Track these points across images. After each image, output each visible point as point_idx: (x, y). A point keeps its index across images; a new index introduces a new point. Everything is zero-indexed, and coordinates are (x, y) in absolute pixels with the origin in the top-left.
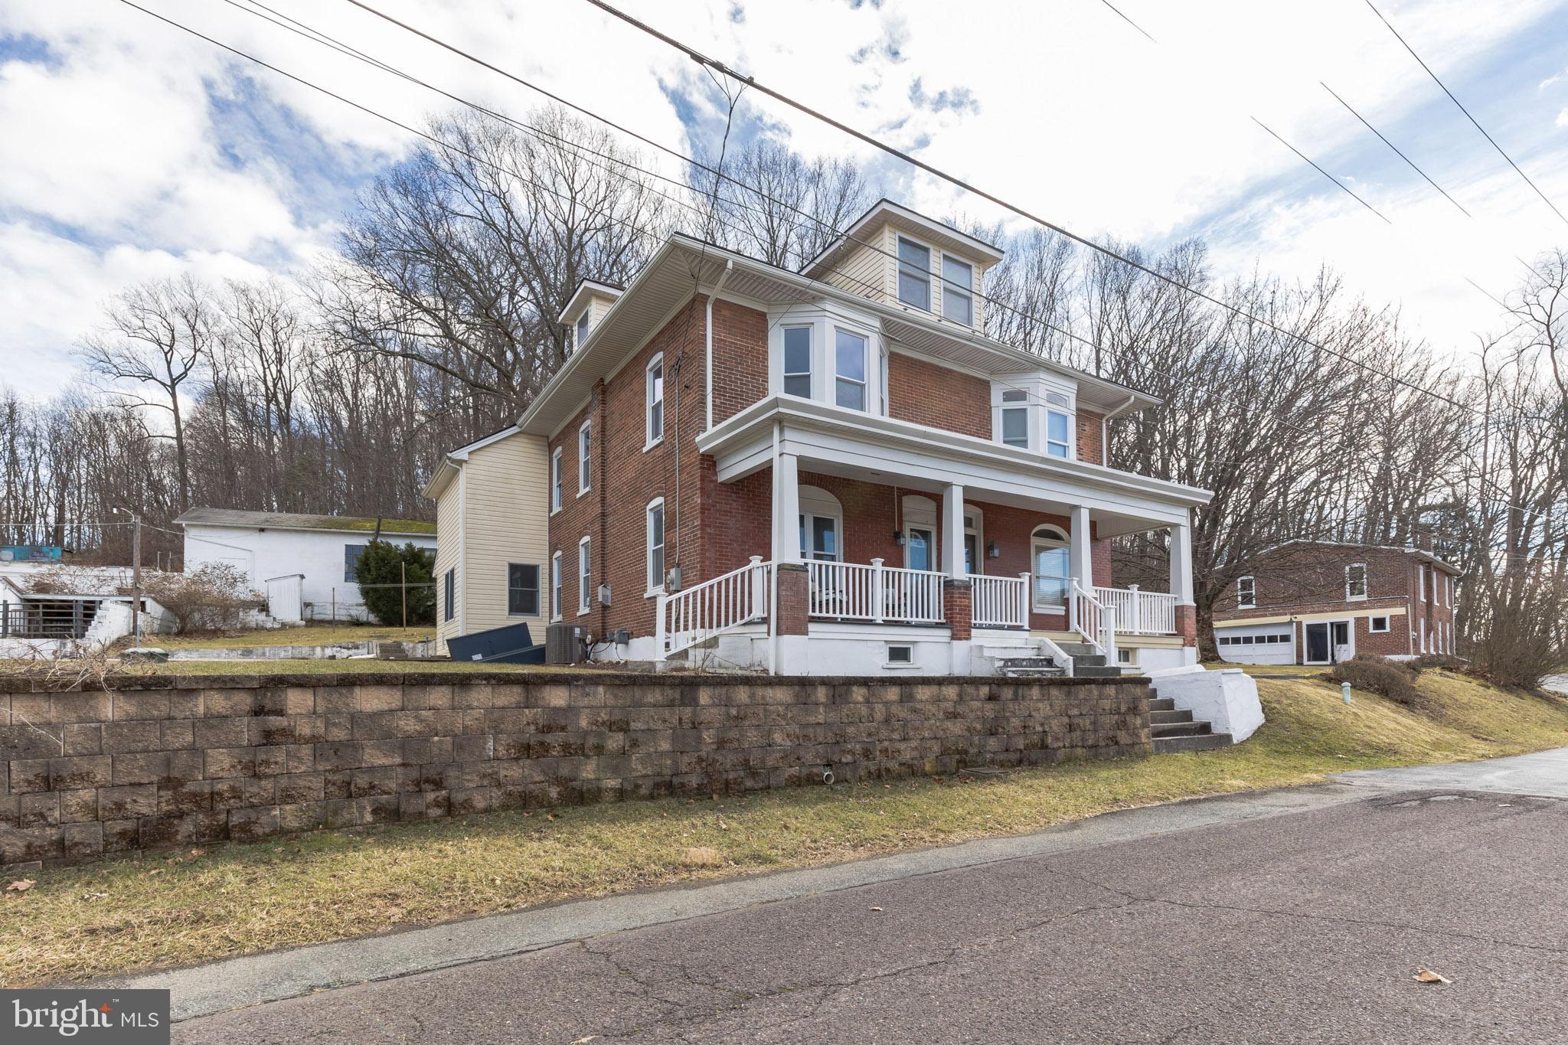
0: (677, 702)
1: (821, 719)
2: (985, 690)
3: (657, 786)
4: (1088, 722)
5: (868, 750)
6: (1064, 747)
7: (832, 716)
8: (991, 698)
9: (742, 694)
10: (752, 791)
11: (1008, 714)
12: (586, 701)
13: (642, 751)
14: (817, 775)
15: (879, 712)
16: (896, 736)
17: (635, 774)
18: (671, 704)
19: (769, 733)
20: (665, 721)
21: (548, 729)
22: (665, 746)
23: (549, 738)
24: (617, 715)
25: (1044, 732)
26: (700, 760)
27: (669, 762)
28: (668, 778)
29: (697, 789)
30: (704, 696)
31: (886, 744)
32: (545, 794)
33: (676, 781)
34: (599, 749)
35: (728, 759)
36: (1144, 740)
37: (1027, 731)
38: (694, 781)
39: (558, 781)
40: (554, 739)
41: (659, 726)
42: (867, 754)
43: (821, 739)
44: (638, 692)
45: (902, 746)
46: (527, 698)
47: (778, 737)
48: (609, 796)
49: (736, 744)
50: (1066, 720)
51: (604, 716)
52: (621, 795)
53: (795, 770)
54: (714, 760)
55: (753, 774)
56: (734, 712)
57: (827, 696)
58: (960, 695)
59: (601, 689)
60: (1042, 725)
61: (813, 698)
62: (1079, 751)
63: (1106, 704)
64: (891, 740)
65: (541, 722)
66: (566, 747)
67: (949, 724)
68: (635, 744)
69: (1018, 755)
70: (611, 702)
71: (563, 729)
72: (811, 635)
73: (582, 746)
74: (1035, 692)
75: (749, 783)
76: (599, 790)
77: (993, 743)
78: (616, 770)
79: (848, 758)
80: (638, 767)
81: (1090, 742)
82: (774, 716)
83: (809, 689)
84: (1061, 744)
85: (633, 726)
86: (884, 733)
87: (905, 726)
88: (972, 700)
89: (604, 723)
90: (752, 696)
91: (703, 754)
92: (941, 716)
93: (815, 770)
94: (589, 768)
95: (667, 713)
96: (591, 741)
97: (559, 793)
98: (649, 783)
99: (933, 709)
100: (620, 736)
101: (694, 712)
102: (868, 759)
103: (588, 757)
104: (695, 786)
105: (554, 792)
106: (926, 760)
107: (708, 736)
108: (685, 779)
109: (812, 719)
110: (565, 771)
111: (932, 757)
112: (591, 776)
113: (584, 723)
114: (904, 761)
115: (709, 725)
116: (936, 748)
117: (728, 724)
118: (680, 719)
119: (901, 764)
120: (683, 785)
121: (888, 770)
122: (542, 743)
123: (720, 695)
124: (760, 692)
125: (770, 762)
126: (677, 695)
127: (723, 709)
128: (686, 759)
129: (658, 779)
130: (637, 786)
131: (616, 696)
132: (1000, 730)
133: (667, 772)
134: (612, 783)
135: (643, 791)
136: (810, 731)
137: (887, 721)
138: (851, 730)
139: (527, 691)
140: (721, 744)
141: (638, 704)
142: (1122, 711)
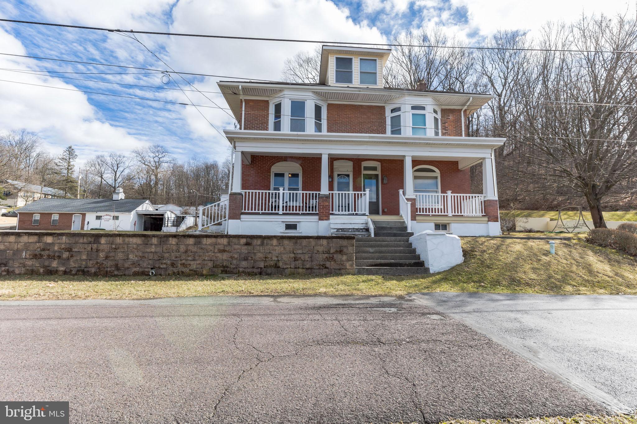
0: (92, 243)
1: (153, 250)
2: (243, 241)
3: (78, 271)
4: (307, 257)
5: (173, 263)
6: (291, 268)
7: (159, 249)
8: (247, 244)
9: (119, 240)
10: (116, 276)
11: (255, 251)
12: (58, 241)
13: (75, 258)
14: (147, 272)
15: (182, 248)
16: (190, 258)
17: (71, 266)
18: (90, 243)
19: (128, 255)
20: (85, 249)
21: (44, 250)
22: (84, 257)
23: (43, 253)
24: (68, 246)
25: (278, 260)
26: (97, 263)
27: (84, 263)
28: (83, 269)
29: (94, 273)
30: (103, 240)
31: (184, 261)
32: (38, 270)
33: (86, 270)
34: (59, 257)
35: (109, 263)
36: (348, 267)
37: (267, 260)
38: (93, 270)
39: (44, 267)
40: (46, 253)
41: (83, 250)
42: (173, 265)
43: (151, 258)
44: (77, 239)
45: (192, 263)
46: (39, 240)
47: (131, 256)
48: (61, 273)
49: (113, 258)
50: (292, 255)
51: (63, 246)
52: (65, 273)
53: (137, 269)
54: (102, 263)
55: (118, 268)
56: (114, 246)
57: (157, 241)
58: (229, 243)
59: (64, 237)
60: (277, 257)
61: (150, 242)
62: (300, 270)
63: (321, 249)
64: (187, 260)
65: (42, 247)
66: (49, 256)
67: (219, 255)
68: (72, 256)
69: (259, 270)
70: (68, 241)
71: (49, 250)
72: (242, 220)
73: (54, 256)
74: (275, 242)
75: (116, 273)
76: (57, 271)
77: (244, 264)
78: (63, 264)
79: (165, 266)
80: (72, 264)
81: (308, 266)
82: (131, 249)
83: (149, 239)
84: (289, 266)
85: (74, 250)
86: (183, 257)
87: (194, 255)
88: (235, 245)
89: (63, 249)
90: (124, 241)
91: (99, 261)
92: (216, 251)
93: (146, 270)
94: (54, 263)
95: (86, 246)
96: (57, 254)
97: (43, 271)
98: (76, 269)
99: (211, 248)
100: (68, 253)
101: (97, 246)
102: (173, 267)
103: (54, 259)
104: (93, 272)
105: (42, 270)
106: (204, 269)
107: (102, 255)
108: (90, 269)
109: (148, 250)
110: (47, 263)
111: (208, 268)
112: (55, 266)
113: (56, 248)
114: (192, 269)
115: (103, 251)
116: (210, 264)
117: (111, 251)
118: (92, 248)
119: (190, 270)
120: (88, 271)
121: (183, 272)
122: (40, 254)
123: (110, 240)
124: (127, 239)
125: (126, 265)
126: (93, 240)
127: (110, 245)
128: (91, 262)
129: (79, 269)
130: (71, 271)
131: (69, 240)
132: (250, 258)
133: (83, 266)
134: (62, 269)
135: (73, 272)
136: (146, 255)
137: (186, 252)
138: (167, 255)
139: (39, 237)
140: (107, 257)
141: (76, 243)
142: (332, 252)
